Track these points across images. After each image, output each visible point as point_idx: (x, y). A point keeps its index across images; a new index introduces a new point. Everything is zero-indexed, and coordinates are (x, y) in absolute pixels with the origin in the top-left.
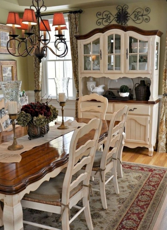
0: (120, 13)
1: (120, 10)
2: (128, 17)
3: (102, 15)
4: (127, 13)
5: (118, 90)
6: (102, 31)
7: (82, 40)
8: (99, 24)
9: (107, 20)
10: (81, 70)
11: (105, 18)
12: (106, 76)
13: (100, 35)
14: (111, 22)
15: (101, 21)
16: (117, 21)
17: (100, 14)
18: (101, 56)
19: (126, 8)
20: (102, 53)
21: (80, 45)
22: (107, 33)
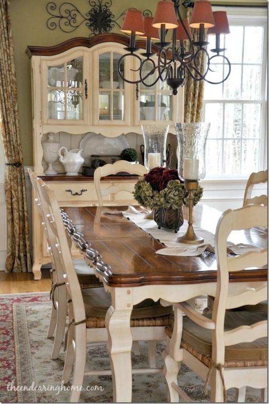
0: (95, 12)
1: (96, 5)
2: (111, 21)
3: (58, 9)
4: (110, 15)
5: (113, 158)
6: (88, 43)
7: (43, 57)
8: (52, 26)
9: (70, 21)
10: (41, 119)
11: (66, 18)
12: (97, 131)
13: (84, 51)
14: (78, 26)
15: (56, 20)
16: (91, 26)
17: (54, 6)
18: (86, 92)
19: (107, 5)
20: (88, 87)
21: (40, 66)
22: (98, 49)
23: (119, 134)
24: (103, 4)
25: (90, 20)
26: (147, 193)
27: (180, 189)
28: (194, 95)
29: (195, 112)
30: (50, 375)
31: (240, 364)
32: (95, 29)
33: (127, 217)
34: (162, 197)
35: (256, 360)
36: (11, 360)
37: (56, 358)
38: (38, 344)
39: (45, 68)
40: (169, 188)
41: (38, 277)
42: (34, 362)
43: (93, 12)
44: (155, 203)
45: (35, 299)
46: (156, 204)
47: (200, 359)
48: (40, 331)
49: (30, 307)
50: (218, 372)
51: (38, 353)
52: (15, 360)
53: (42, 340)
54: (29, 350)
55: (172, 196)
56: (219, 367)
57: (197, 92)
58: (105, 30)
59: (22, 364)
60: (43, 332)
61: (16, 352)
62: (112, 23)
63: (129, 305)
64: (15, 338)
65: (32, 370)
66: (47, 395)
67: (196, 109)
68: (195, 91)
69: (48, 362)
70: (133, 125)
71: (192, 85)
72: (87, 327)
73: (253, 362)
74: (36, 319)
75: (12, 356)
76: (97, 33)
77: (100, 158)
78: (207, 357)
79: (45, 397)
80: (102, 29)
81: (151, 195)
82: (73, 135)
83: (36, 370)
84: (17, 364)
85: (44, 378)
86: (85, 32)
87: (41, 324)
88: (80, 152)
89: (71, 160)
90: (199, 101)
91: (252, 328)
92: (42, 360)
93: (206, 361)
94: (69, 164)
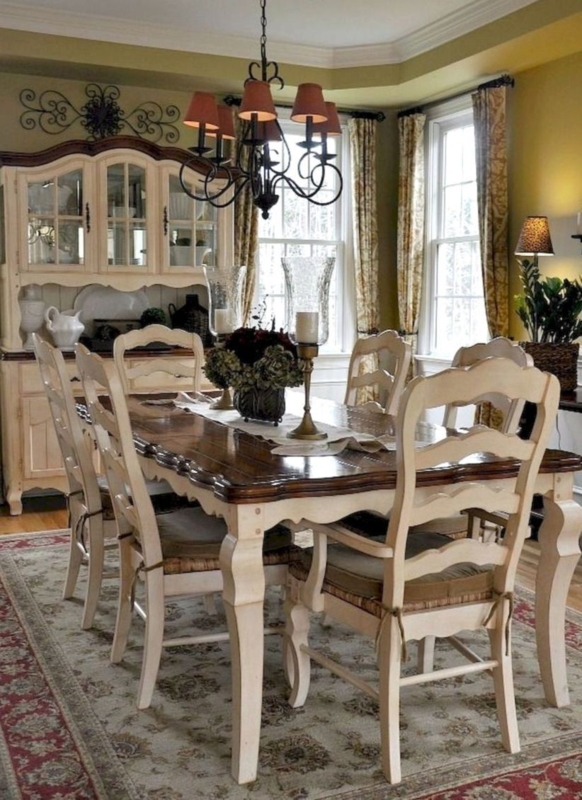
0: (95, 106)
1: (95, 96)
2: (119, 119)
3: (37, 99)
4: (118, 110)
5: (130, 323)
6: (90, 149)
7: (20, 169)
8: (28, 124)
9: (56, 117)
10: (18, 263)
11: (50, 112)
12: (104, 281)
13: (84, 160)
14: (69, 125)
15: (35, 116)
16: (88, 125)
17: (32, 95)
18: (88, 223)
19: (113, 96)
20: (91, 215)
21: (16, 182)
22: (106, 158)
23: (136, 287)
24: (106, 95)
25: (87, 116)
26: (233, 367)
27: (284, 358)
28: (245, 230)
29: (247, 256)
30: (90, 651)
31: (419, 606)
32: (95, 130)
33: (183, 407)
34: (256, 372)
35: (439, 598)
36: (20, 635)
37: (90, 627)
38: (53, 610)
39: (23, 184)
40: (267, 358)
41: (17, 510)
42: (55, 636)
43: (91, 106)
44: (245, 380)
45: (22, 544)
46: (247, 383)
47: (360, 605)
48: (48, 589)
49: (19, 556)
50: (394, 620)
51: (57, 622)
52: (24, 633)
53: (56, 602)
54: (41, 619)
55: (272, 370)
56: (396, 613)
57: (249, 225)
58: (110, 132)
59: (39, 639)
60: (54, 590)
61: (22, 622)
62: (120, 123)
63: (258, 532)
64: (13, 601)
65: (57, 647)
66: (94, 680)
67: (247, 250)
68: (245, 225)
69: (79, 634)
70: (160, 272)
71: (242, 215)
72: (165, 573)
73: (436, 602)
74: (36, 573)
75: (17, 629)
76: (98, 136)
77: (110, 324)
78: (372, 601)
79: (93, 684)
80: (106, 131)
81: (239, 369)
82: (64, 287)
83: (64, 646)
84: (29, 639)
85: (81, 657)
86: (79, 132)
87: (47, 580)
88: (77, 314)
89: (65, 328)
90: (251, 239)
91: (442, 551)
92: (68, 632)
93: (371, 606)
94: (62, 332)
